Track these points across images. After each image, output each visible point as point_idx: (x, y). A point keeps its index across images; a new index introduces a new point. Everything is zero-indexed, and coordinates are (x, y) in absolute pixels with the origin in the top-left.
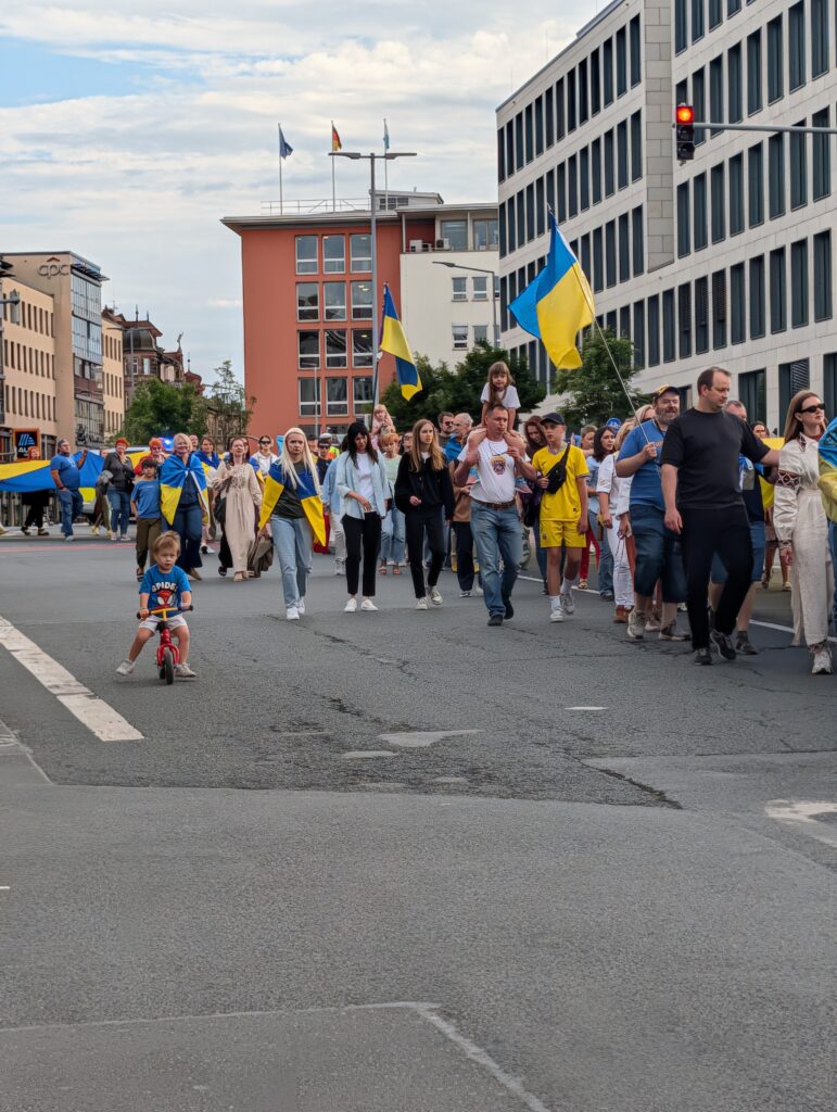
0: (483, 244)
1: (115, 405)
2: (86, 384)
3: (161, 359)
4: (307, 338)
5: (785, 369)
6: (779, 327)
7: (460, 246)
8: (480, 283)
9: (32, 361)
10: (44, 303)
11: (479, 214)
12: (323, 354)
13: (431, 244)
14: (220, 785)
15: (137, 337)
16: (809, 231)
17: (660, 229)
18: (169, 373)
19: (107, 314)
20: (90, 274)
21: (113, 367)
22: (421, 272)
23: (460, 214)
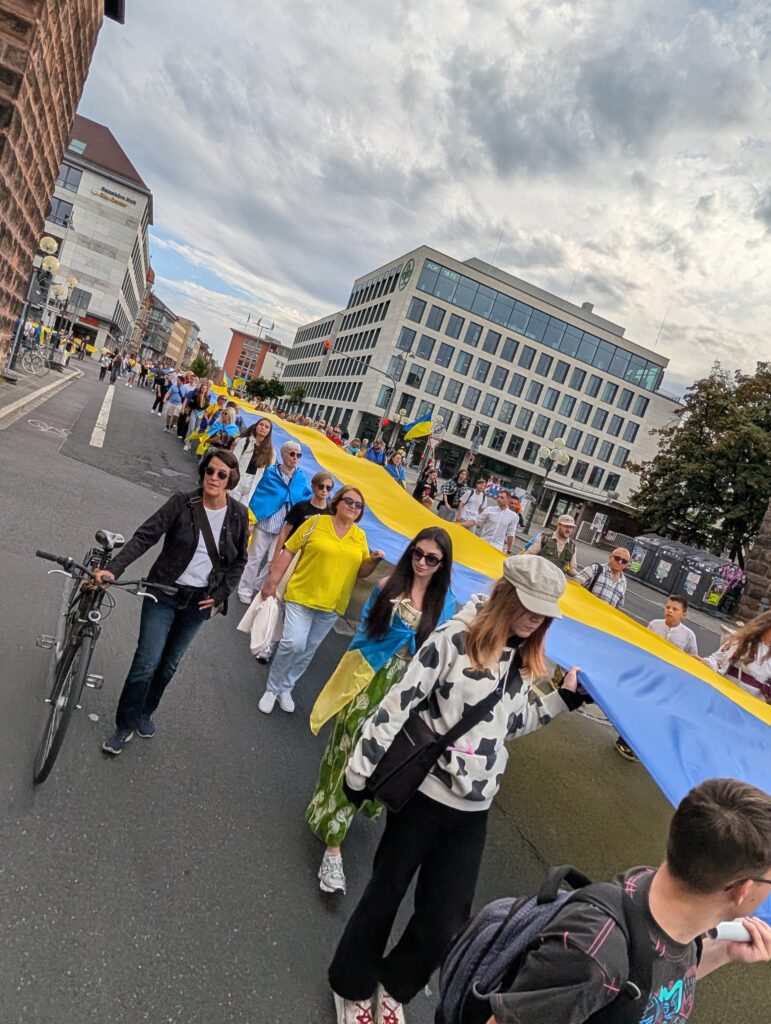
0: (286, 356)
1: (192, 359)
2: (188, 353)
3: (207, 354)
4: (240, 363)
5: (337, 409)
6: (339, 399)
7: (281, 354)
8: (283, 364)
9: (176, 342)
10: (184, 331)
11: (288, 349)
12: (243, 367)
13: (275, 352)
14: (103, 469)
15: (203, 347)
16: (358, 381)
17: (322, 368)
18: (208, 358)
19: (199, 339)
20: (198, 329)
21: (196, 351)
22: (270, 356)
23: (283, 348)
